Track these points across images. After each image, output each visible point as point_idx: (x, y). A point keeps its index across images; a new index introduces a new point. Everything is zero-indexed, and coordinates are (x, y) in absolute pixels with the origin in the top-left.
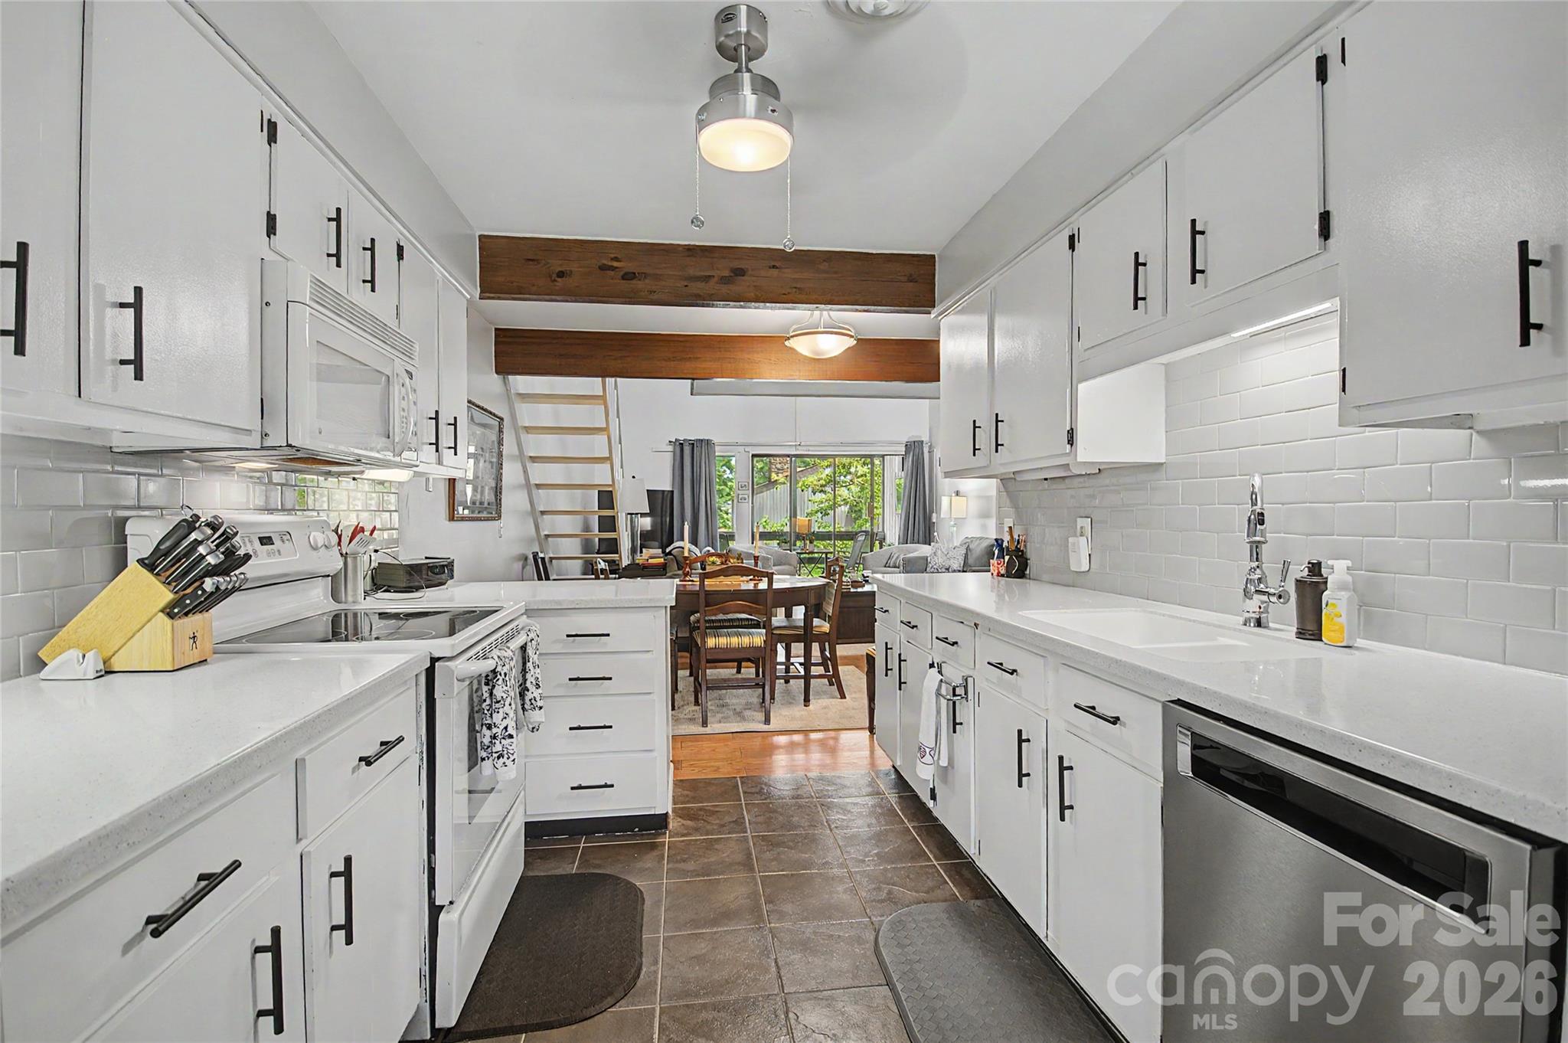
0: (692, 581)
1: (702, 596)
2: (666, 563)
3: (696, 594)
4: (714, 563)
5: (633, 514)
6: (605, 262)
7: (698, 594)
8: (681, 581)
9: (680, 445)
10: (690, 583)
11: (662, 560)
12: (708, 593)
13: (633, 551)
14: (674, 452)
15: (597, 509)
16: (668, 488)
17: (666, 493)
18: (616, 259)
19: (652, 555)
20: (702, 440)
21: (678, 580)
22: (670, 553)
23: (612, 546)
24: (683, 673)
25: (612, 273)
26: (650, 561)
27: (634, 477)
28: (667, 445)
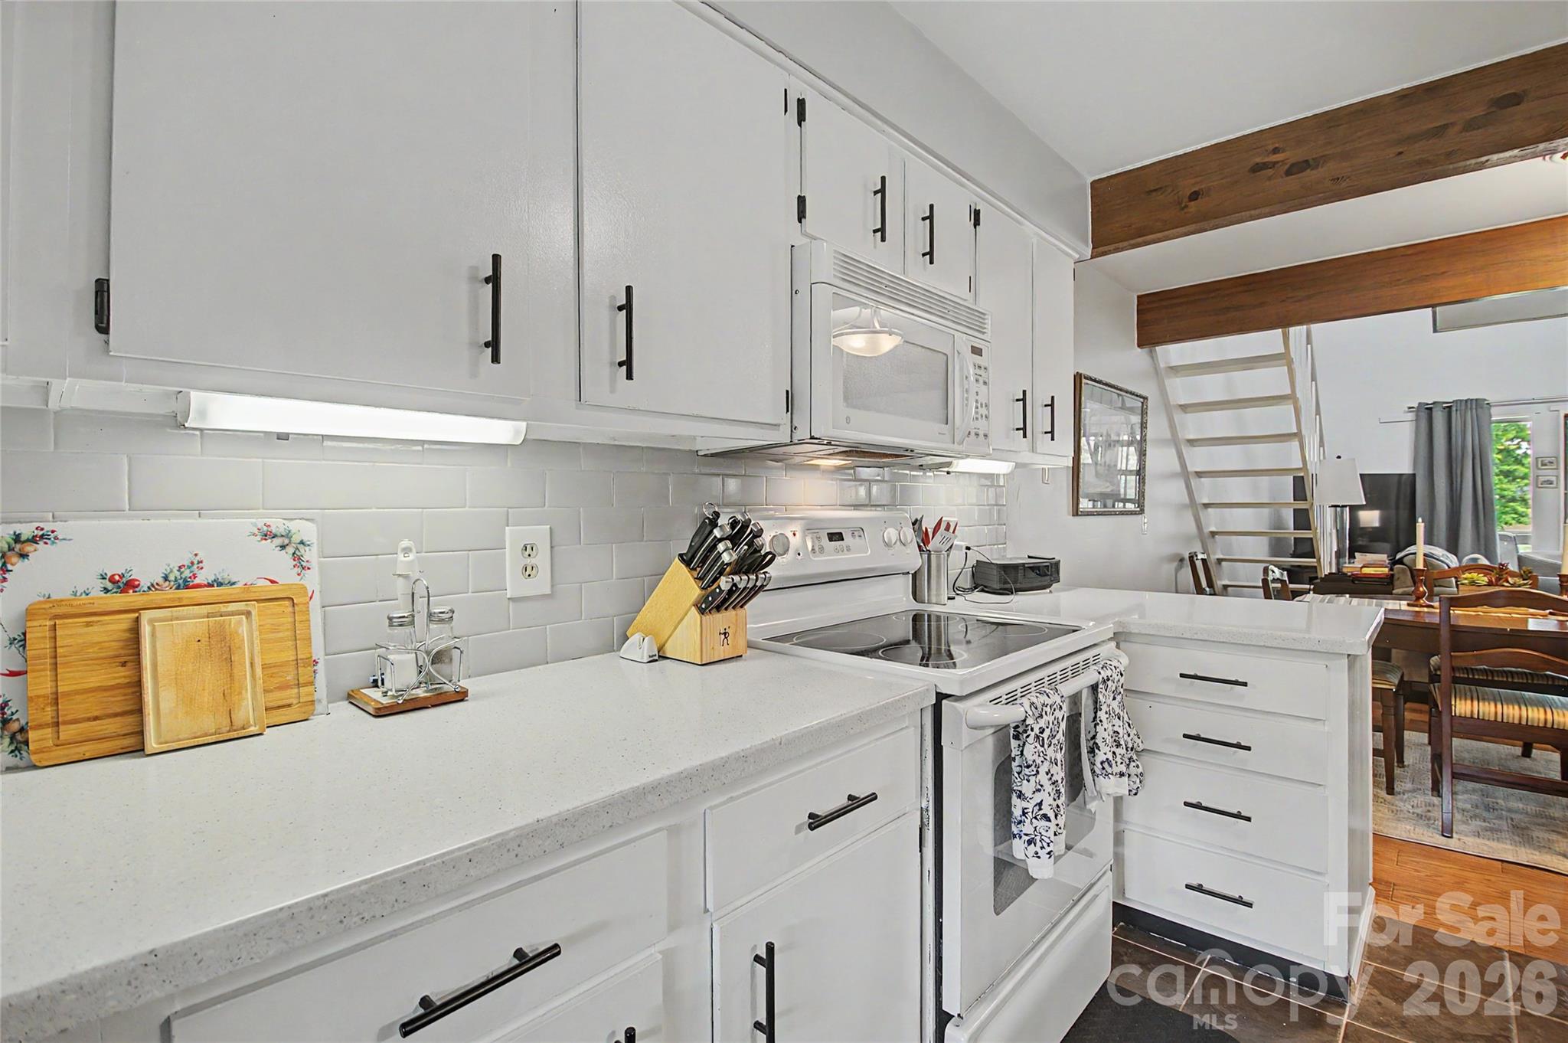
0: (1432, 607)
1: (1445, 633)
2: (1392, 575)
3: (1433, 629)
4: (1473, 583)
5: (1338, 506)
6: (1258, 160)
7: (1439, 630)
8: (1409, 605)
9: (1427, 411)
10: (1426, 609)
11: (1386, 570)
12: (1455, 631)
13: (1339, 555)
14: (1417, 420)
15: (1292, 501)
16: (1406, 469)
17: (1404, 478)
18: (1276, 151)
19: (1372, 563)
20: (1466, 401)
21: (1405, 602)
22: (1401, 561)
23: (1305, 547)
24: (1416, 740)
25: (1270, 172)
26: (1366, 571)
27: (1339, 457)
28: (1405, 412)
